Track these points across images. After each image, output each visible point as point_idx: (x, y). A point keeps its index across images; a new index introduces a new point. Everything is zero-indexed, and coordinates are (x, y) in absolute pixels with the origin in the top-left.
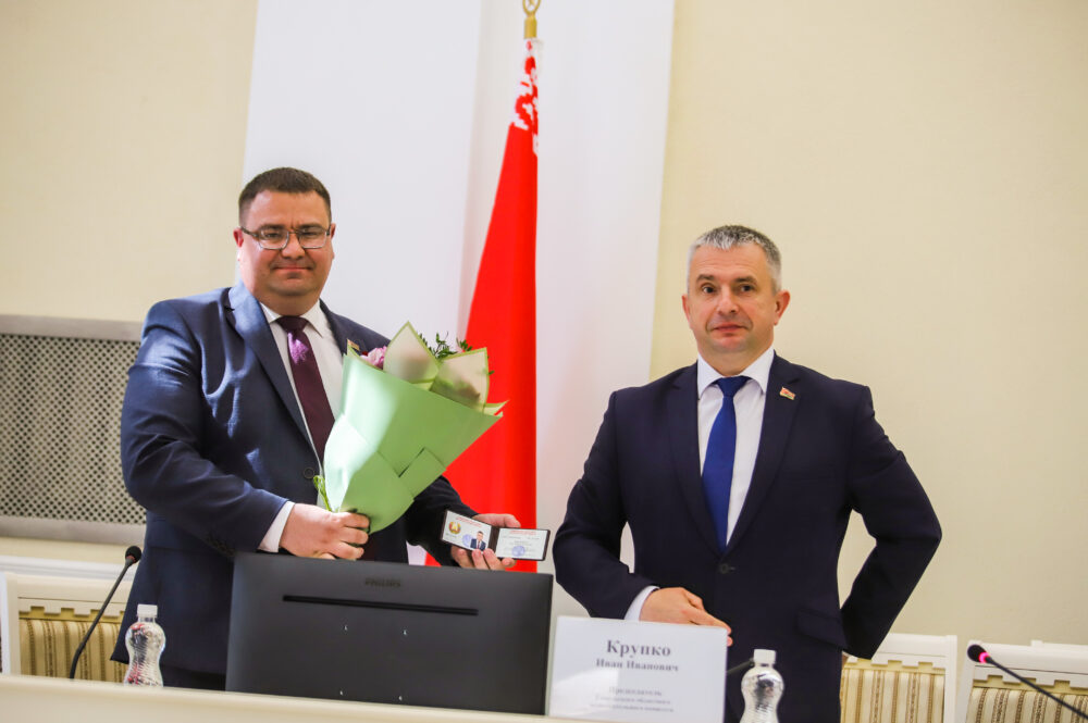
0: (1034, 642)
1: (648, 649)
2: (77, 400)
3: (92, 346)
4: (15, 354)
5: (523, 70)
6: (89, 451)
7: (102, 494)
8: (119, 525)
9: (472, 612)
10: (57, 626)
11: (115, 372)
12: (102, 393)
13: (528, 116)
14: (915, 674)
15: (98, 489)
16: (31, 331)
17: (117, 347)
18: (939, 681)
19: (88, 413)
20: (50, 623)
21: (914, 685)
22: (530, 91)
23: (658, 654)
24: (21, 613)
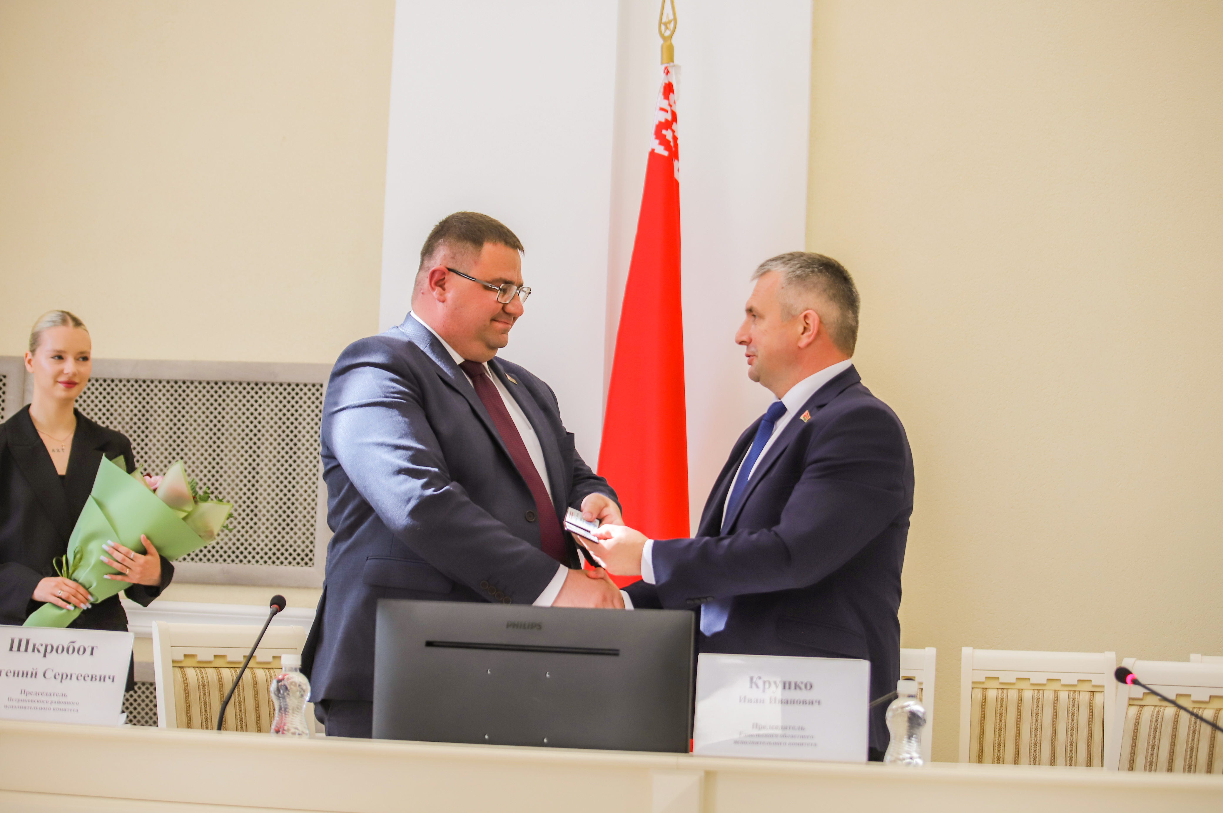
0: (1193, 656)
1: (790, 684)
2: (226, 443)
3: (240, 388)
4: (164, 399)
5: (661, 96)
6: (241, 494)
7: (255, 536)
8: (273, 567)
9: (614, 653)
10: (211, 673)
11: (264, 414)
12: (251, 435)
13: (669, 142)
14: (1075, 691)
15: (251, 532)
16: (179, 375)
17: (265, 389)
18: (1098, 698)
19: (238, 456)
20: (203, 670)
21: (1074, 702)
22: (669, 117)
23: (800, 689)
24: (173, 661)
